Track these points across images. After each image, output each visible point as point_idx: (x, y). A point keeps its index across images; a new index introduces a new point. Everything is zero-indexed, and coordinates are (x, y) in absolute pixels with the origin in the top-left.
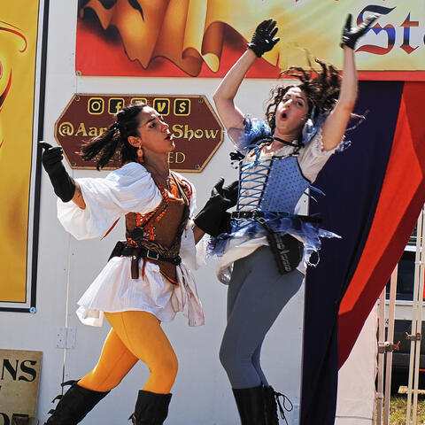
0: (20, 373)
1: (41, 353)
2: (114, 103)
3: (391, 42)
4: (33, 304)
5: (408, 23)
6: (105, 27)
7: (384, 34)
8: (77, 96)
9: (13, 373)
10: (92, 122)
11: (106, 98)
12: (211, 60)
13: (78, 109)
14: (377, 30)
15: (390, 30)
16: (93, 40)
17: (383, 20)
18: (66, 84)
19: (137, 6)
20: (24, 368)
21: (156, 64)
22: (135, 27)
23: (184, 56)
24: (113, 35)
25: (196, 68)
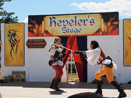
0: (23, 74)
1: (25, 71)
2: (33, 40)
3: (66, 32)
4: (24, 65)
5: (68, 29)
6: (31, 31)
7: (65, 31)
8: (28, 39)
9: (22, 74)
10: (30, 43)
11: (32, 40)
12: (45, 34)
13: (29, 41)
14: (65, 30)
15: (66, 30)
16: (30, 33)
17: (65, 29)
18: (27, 38)
19: (35, 28)
20: (23, 73)
21: (38, 35)
22: (35, 31)
23: (41, 34)
24: (32, 32)
25: (43, 36)
